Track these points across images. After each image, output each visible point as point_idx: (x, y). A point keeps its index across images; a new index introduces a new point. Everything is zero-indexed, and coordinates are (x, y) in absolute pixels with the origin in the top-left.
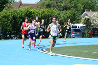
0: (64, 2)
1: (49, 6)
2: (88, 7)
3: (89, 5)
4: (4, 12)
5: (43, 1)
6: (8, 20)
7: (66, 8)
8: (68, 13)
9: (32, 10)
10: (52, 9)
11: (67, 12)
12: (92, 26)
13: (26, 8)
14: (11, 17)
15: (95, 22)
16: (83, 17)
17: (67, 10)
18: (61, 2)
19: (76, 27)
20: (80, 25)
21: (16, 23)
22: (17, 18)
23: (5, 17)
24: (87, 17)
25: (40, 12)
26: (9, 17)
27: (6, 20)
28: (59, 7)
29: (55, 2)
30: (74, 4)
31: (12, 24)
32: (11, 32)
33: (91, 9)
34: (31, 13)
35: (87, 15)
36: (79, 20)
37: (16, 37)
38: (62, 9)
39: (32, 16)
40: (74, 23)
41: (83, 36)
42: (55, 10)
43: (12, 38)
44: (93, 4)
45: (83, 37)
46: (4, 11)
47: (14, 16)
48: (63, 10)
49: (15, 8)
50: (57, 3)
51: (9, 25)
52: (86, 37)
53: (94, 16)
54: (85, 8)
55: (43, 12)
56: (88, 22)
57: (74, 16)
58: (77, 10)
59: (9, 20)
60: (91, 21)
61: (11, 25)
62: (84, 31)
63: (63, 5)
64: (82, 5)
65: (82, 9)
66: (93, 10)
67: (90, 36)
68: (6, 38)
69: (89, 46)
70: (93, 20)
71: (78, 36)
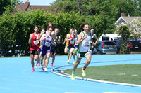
0: (90, 4)
1: (68, 9)
2: (125, 10)
3: (127, 8)
4: (4, 17)
5: (61, 1)
6: (10, 29)
7: (93, 12)
8: (97, 18)
9: (45, 15)
10: (74, 12)
11: (95, 17)
12: (131, 37)
13: (36, 11)
14: (14, 25)
15: (135, 32)
16: (118, 24)
17: (94, 14)
18: (87, 3)
19: (108, 39)
20: (113, 36)
21: (21, 32)
22: (23, 26)
23: (6, 24)
24: (123, 24)
25: (57, 17)
26: (11, 25)
27: (7, 29)
28: (84, 10)
29: (77, 3)
30: (104, 6)
31: (16, 34)
32: (14, 46)
33: (129, 12)
34: (43, 18)
35: (124, 21)
36: (112, 28)
37: (22, 52)
38: (87, 13)
39: (45, 23)
40: (105, 34)
41: (118, 51)
42: (77, 15)
43: (16, 55)
44: (132, 6)
45: (118, 53)
46: (5, 15)
47: (18, 24)
48: (90, 14)
49: (20, 12)
50: (80, 4)
51: (12, 36)
52: (122, 53)
53: (134, 23)
54: (121, 11)
55: (61, 17)
56: (124, 32)
57: (105, 24)
58: (109, 15)
59: (12, 29)
60: (130, 30)
61: (14, 36)
62: (120, 44)
63: (89, 7)
64: (117, 7)
65: (117, 12)
66: (133, 15)
67: (127, 52)
68: (8, 55)
69: (126, 66)
70: (133, 28)
71: (111, 51)
